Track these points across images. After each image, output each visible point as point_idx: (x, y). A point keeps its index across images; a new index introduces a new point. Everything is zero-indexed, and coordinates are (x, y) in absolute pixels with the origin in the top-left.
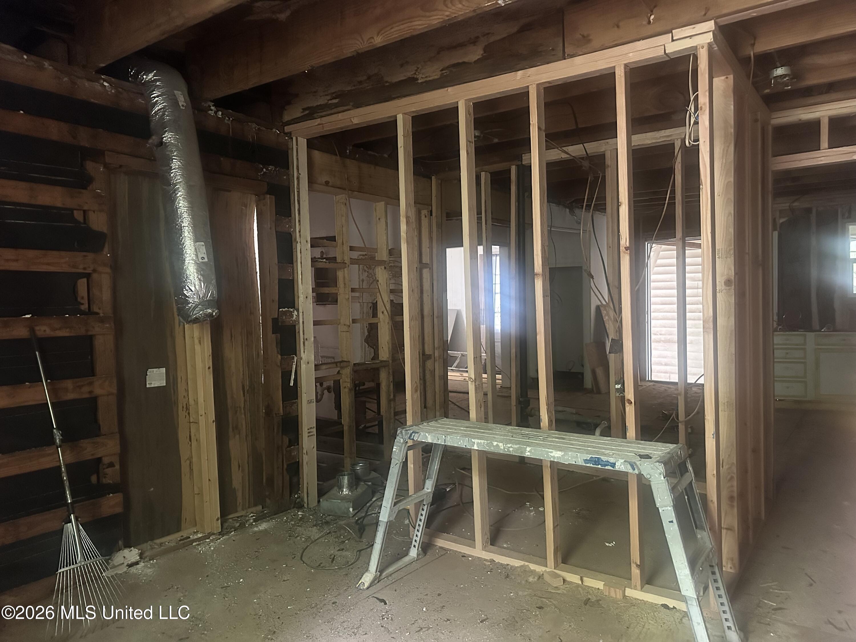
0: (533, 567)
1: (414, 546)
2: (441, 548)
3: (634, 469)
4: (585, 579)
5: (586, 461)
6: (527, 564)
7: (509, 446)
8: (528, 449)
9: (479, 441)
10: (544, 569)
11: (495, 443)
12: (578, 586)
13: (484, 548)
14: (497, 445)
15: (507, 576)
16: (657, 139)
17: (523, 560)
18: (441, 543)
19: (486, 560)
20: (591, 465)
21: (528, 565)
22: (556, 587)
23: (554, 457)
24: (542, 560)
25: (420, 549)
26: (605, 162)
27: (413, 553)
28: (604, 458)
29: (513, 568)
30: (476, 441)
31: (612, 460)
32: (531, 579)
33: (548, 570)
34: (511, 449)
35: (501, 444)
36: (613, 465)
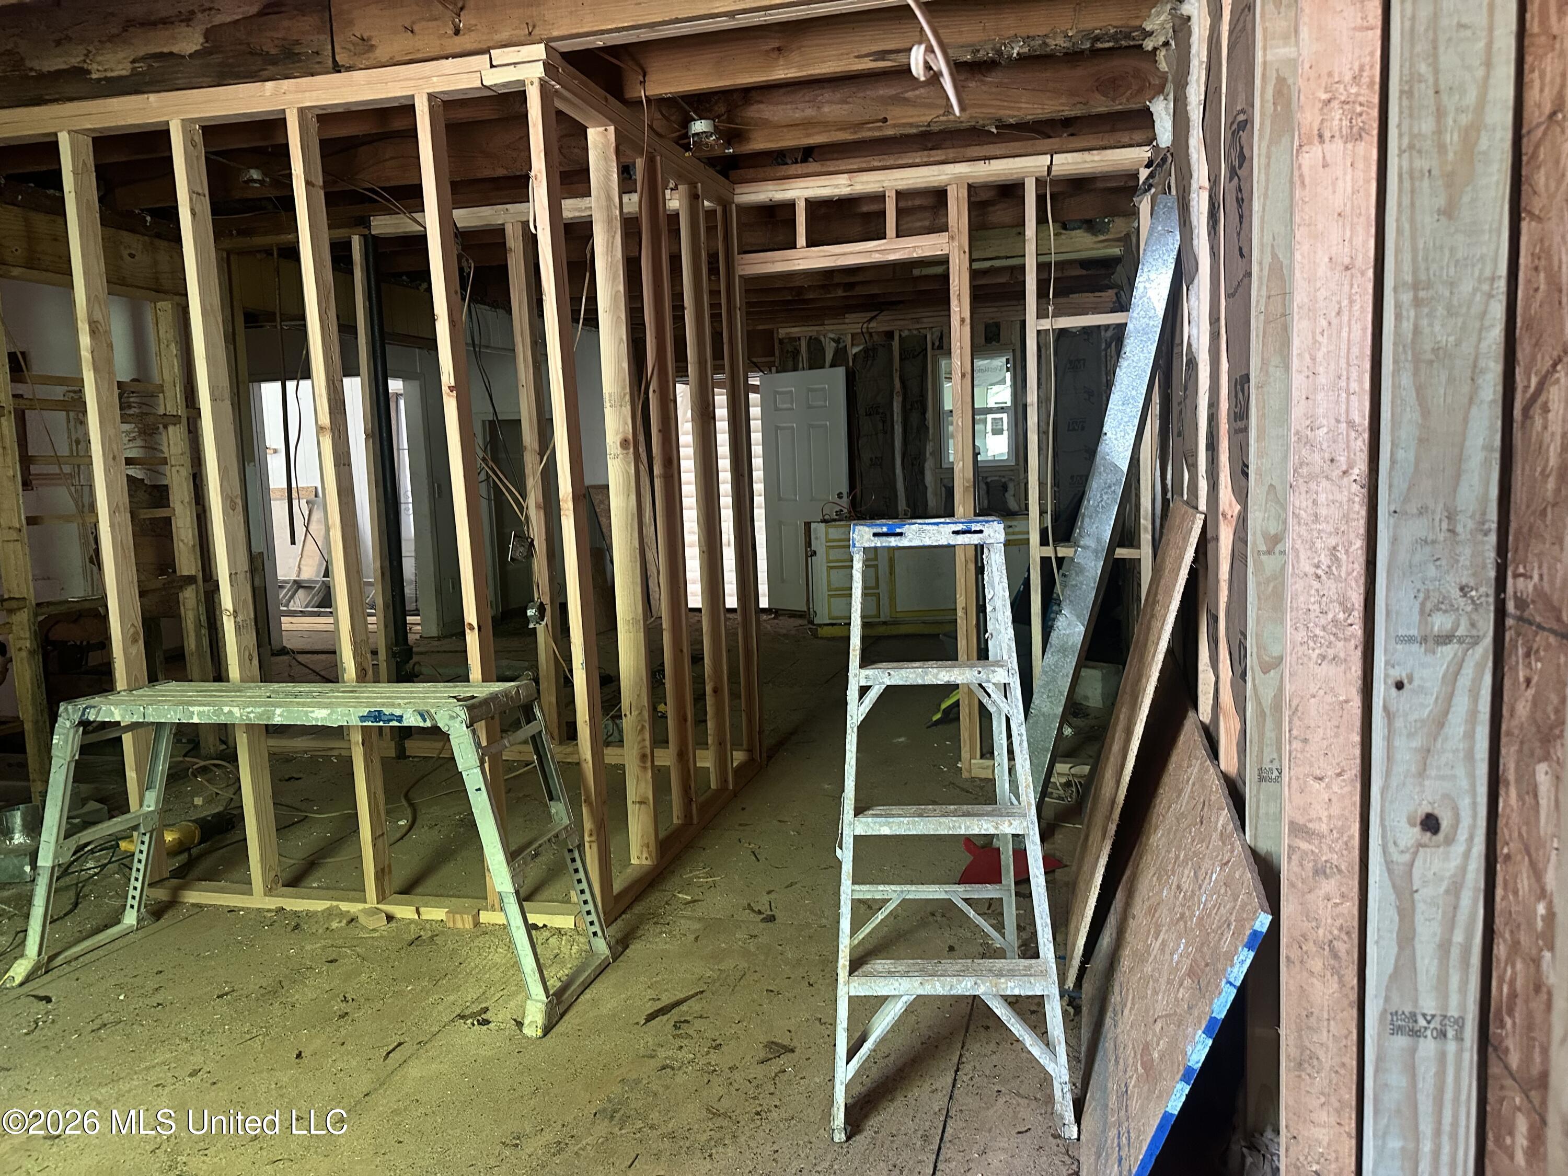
0: (344, 906)
1: (132, 907)
2: (193, 905)
3: (425, 721)
4: (422, 910)
5: (363, 718)
6: (335, 903)
7: (249, 710)
8: (278, 711)
9: (201, 709)
10: (359, 907)
11: (226, 709)
12: (412, 921)
13: (269, 891)
14: (230, 712)
15: (297, 927)
16: (580, 210)
17: (332, 899)
18: (193, 897)
19: (269, 911)
20: (370, 724)
21: (337, 906)
22: (374, 930)
23: (317, 719)
24: (358, 891)
25: (143, 910)
26: (505, 243)
27: (130, 918)
28: (387, 711)
29: (310, 915)
30: (196, 709)
31: (398, 712)
32: (334, 925)
33: (367, 906)
34: (252, 715)
35: (236, 710)
36: (400, 718)
